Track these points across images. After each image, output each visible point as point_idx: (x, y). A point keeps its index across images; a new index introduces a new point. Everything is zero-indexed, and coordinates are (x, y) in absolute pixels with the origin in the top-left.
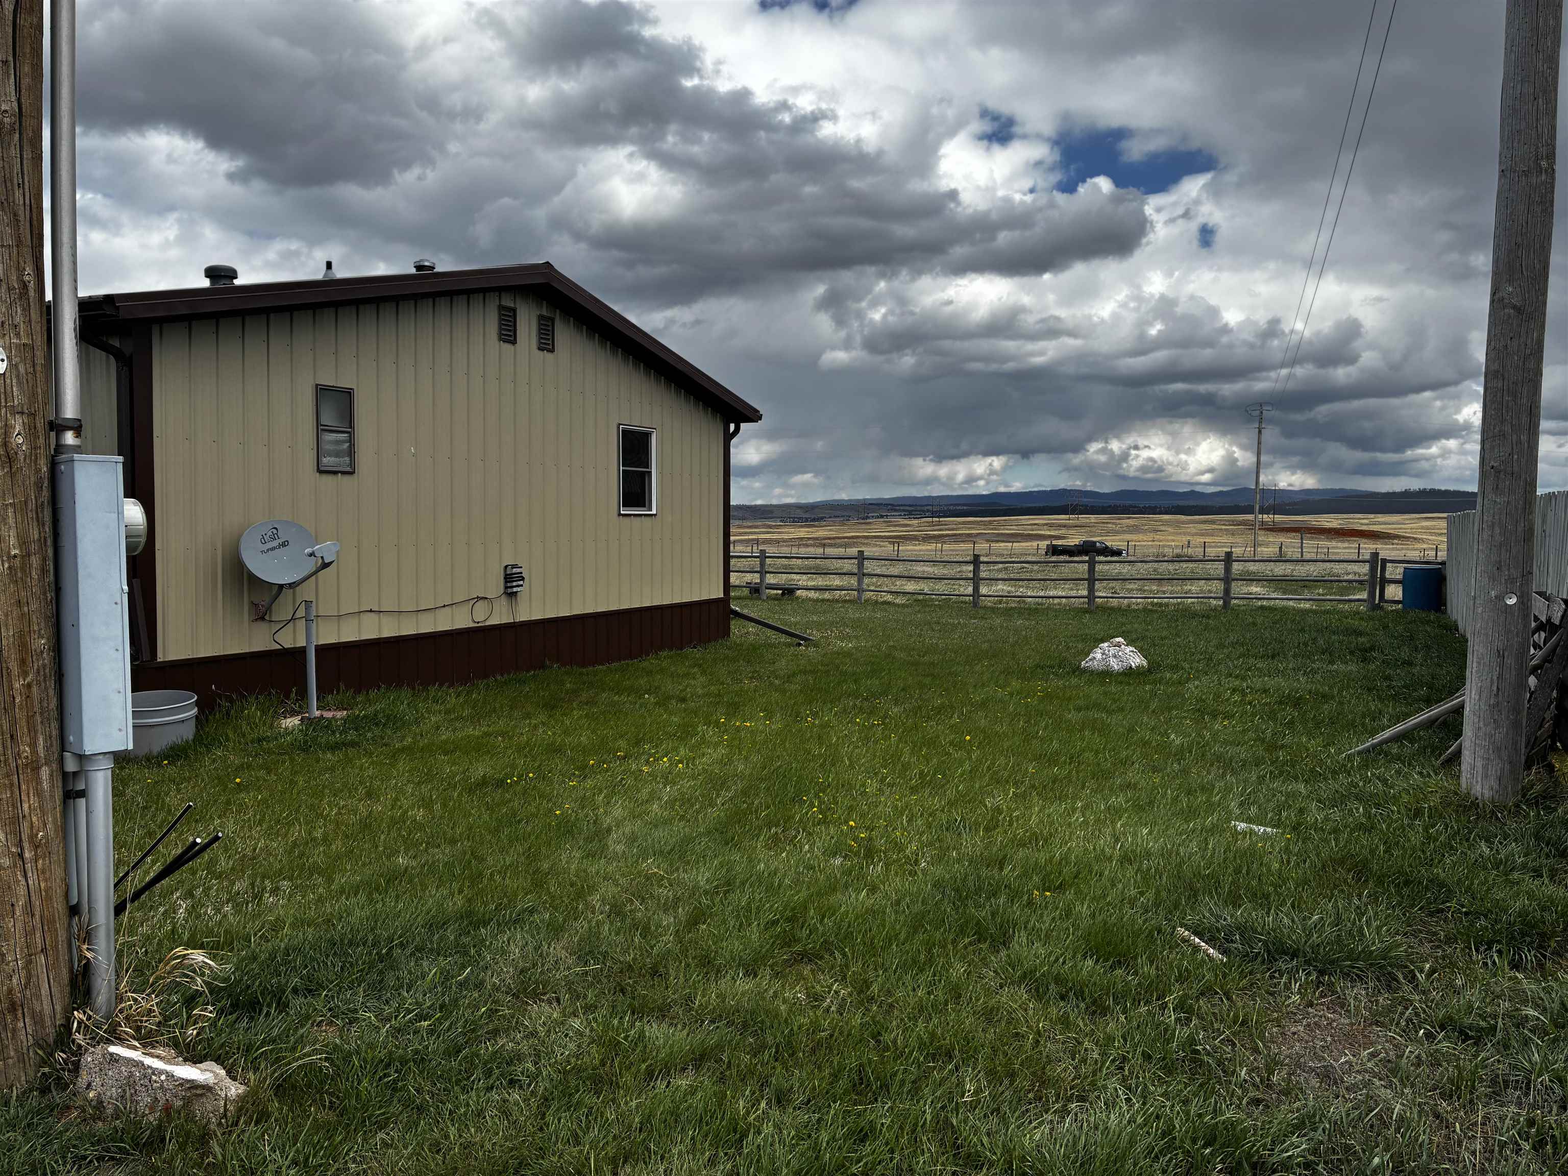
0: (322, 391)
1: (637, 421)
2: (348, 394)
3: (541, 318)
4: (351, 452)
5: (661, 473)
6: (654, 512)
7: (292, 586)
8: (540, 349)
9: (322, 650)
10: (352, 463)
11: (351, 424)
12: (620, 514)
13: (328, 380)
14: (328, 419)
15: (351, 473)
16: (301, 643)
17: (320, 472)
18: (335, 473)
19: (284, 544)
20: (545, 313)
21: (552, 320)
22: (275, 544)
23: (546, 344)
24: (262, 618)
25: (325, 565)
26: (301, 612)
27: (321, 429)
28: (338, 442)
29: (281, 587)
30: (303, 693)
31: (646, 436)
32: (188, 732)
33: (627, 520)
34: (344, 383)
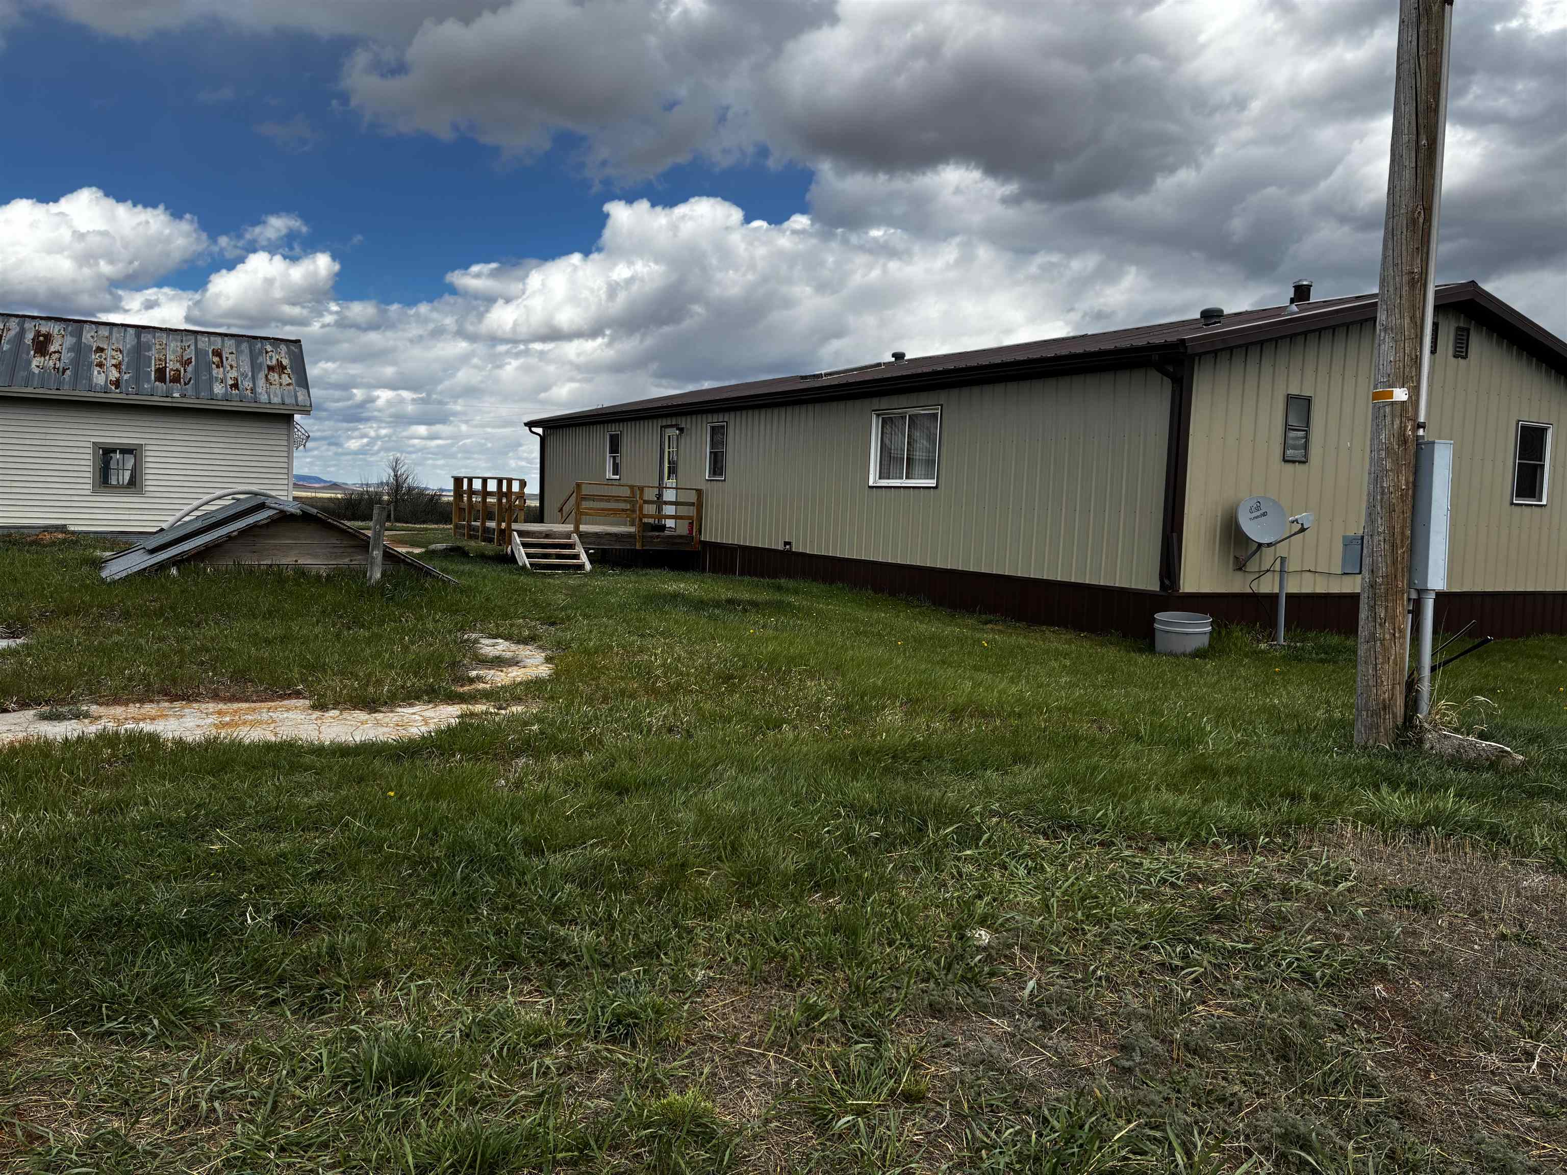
0: (1290, 398)
1: (1533, 419)
2: (1308, 400)
3: (1458, 329)
4: (1306, 447)
5: (1553, 467)
6: (1544, 502)
7: (1269, 545)
8: (1455, 356)
9: (1289, 596)
10: (1306, 455)
11: (1308, 425)
12: (1512, 504)
13: (1294, 391)
14: (1292, 422)
15: (1304, 462)
16: (1276, 591)
17: (1285, 461)
18: (1294, 462)
19: (1264, 514)
20: (1462, 325)
21: (1468, 330)
22: (1258, 513)
23: (1461, 352)
24: (1240, 569)
25: (1303, 530)
26: (1277, 567)
27: (1288, 428)
28: (1298, 438)
29: (1260, 545)
30: (1274, 625)
31: (1543, 431)
32: (1205, 641)
33: (1518, 509)
34: (1306, 393)
